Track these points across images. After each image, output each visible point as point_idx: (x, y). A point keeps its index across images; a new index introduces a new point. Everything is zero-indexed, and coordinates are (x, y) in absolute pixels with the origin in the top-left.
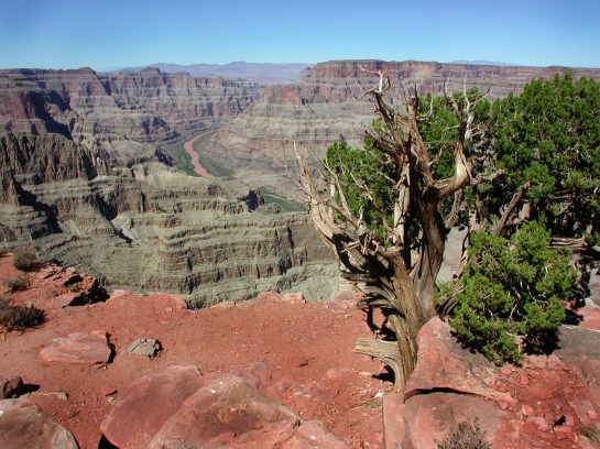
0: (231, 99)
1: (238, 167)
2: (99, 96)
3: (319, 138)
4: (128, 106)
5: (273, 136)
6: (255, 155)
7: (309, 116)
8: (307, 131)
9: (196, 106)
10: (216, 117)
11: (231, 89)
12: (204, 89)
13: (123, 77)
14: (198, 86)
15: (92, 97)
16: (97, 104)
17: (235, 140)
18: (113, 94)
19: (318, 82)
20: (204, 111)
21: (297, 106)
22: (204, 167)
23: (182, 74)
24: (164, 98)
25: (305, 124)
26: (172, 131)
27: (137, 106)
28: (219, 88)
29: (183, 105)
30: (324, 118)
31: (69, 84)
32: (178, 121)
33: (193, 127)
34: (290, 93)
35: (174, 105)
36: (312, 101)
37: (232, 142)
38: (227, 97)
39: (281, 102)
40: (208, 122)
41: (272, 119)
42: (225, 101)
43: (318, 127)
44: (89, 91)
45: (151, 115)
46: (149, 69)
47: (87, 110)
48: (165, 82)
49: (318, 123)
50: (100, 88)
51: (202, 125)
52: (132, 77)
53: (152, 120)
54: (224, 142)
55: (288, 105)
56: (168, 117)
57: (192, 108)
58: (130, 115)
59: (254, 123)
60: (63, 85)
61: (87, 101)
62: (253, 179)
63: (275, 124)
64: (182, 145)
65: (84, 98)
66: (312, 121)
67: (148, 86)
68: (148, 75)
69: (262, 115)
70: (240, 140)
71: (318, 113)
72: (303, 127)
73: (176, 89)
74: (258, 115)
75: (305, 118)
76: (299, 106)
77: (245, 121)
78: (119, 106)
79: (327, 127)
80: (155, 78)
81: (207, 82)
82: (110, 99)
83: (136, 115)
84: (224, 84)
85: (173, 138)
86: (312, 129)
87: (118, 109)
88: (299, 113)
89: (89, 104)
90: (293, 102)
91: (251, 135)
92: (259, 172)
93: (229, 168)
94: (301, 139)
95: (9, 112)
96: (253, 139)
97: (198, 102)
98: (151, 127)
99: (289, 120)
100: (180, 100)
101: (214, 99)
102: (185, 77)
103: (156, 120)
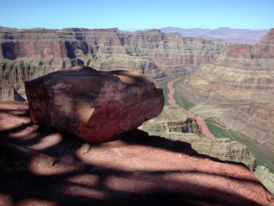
0: (207, 53)
1: (199, 101)
2: (116, 47)
3: (261, 85)
4: (134, 54)
5: (227, 81)
6: (212, 94)
7: (255, 67)
8: (252, 79)
9: (182, 57)
10: (195, 65)
11: (208, 46)
12: (189, 45)
13: (136, 35)
14: (185, 43)
15: (112, 47)
16: (114, 51)
17: (201, 82)
18: (126, 45)
19: (268, 43)
20: (187, 60)
21: (247, 60)
22: (175, 99)
23: (175, 34)
24: (161, 50)
25: (252, 74)
26: (161, 72)
27: (140, 54)
28: (199, 45)
29: (173, 55)
30: (267, 70)
31: (99, 38)
32: (167, 66)
33: (177, 71)
34: (243, 50)
35: (167, 55)
36: (260, 57)
37: (198, 84)
38: (204, 51)
39: (236, 56)
40: (189, 69)
41: (228, 69)
42: (203, 55)
43: (261, 76)
44: (110, 43)
45: (148, 61)
46: (154, 30)
47: (108, 55)
48: (163, 39)
49: (262, 74)
50: (118, 41)
51: (184, 70)
52: (142, 35)
53: (148, 64)
54: (193, 83)
55: (241, 59)
56: (161, 63)
57: (179, 58)
58: (133, 60)
59: (215, 71)
60: (96, 38)
61: (108, 49)
62: (205, 111)
63: (230, 72)
64: (167, 82)
65: (107, 47)
66: (258, 72)
67: (151, 41)
68: (153, 34)
69: (221, 65)
70: (204, 82)
71: (264, 66)
72: (249, 76)
73: (170, 44)
74: (219, 65)
75: (252, 69)
76: (248, 60)
77: (210, 69)
78: (128, 53)
79: (269, 77)
80: (157, 36)
81: (191, 40)
82: (123, 48)
83: (138, 60)
84: (203, 42)
85: (161, 77)
86: (257, 77)
87: (127, 56)
88: (248, 65)
89: (109, 51)
90: (245, 57)
91: (211, 79)
92: (212, 106)
93: (192, 102)
94: (247, 85)
95: (52, 53)
96: (212, 82)
97: (183, 54)
98: (146, 69)
99: (240, 70)
100: (172, 52)
101: (196, 53)
102: (177, 37)
103: (150, 64)
